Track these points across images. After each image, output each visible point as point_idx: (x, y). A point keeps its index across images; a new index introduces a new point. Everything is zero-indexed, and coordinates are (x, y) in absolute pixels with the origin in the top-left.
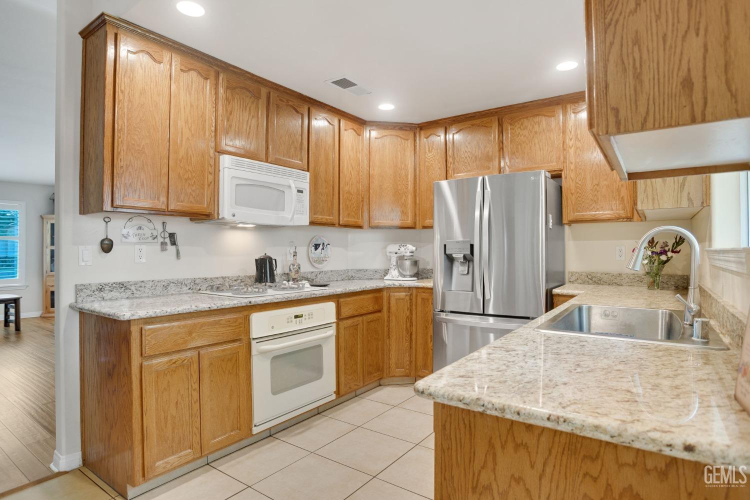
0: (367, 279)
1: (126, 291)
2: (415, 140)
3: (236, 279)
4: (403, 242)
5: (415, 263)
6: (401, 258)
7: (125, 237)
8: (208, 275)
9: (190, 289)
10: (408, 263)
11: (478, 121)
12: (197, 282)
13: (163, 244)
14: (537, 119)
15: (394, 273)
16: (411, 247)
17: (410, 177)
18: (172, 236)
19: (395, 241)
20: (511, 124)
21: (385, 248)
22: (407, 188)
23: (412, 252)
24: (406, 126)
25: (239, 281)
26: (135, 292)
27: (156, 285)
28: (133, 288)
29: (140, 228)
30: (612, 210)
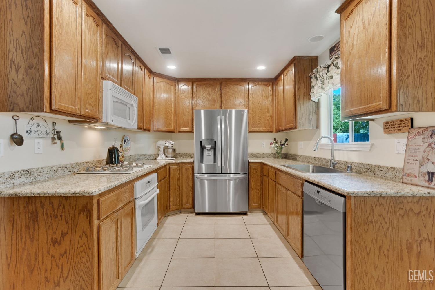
0: (146, 160)
1: (31, 176)
2: (175, 87)
3: (92, 163)
4: (167, 140)
5: (174, 150)
6: (166, 148)
7: (29, 133)
8: (79, 161)
9: (69, 171)
10: (170, 150)
11: (210, 83)
12: (73, 166)
13: (53, 138)
14: (237, 86)
15: (162, 156)
16: (172, 143)
17: (173, 105)
18: (58, 133)
19: (162, 139)
20: (225, 87)
21: (157, 142)
22: (171, 111)
23: (172, 145)
24: (171, 79)
25: (94, 164)
26: (37, 176)
27: (50, 170)
28: (35, 174)
29: (39, 126)
30: (266, 128)
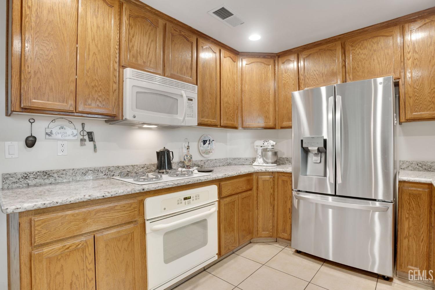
0: (240, 165)
1: (49, 178)
2: (275, 66)
3: (143, 166)
4: (266, 139)
5: (275, 154)
6: (265, 150)
7: (49, 135)
8: (121, 164)
9: (105, 175)
10: (270, 154)
12: (111, 169)
13: (82, 140)
15: (260, 161)
16: (272, 142)
17: (271, 92)
18: (90, 134)
19: (260, 138)
20: (352, 47)
21: (253, 143)
22: (269, 99)
23: (273, 146)
24: (268, 56)
25: (146, 168)
26: (57, 178)
27: (76, 172)
28: (55, 175)
29: (62, 128)
